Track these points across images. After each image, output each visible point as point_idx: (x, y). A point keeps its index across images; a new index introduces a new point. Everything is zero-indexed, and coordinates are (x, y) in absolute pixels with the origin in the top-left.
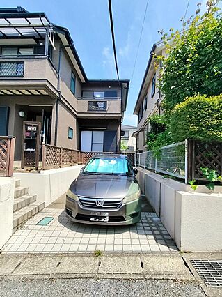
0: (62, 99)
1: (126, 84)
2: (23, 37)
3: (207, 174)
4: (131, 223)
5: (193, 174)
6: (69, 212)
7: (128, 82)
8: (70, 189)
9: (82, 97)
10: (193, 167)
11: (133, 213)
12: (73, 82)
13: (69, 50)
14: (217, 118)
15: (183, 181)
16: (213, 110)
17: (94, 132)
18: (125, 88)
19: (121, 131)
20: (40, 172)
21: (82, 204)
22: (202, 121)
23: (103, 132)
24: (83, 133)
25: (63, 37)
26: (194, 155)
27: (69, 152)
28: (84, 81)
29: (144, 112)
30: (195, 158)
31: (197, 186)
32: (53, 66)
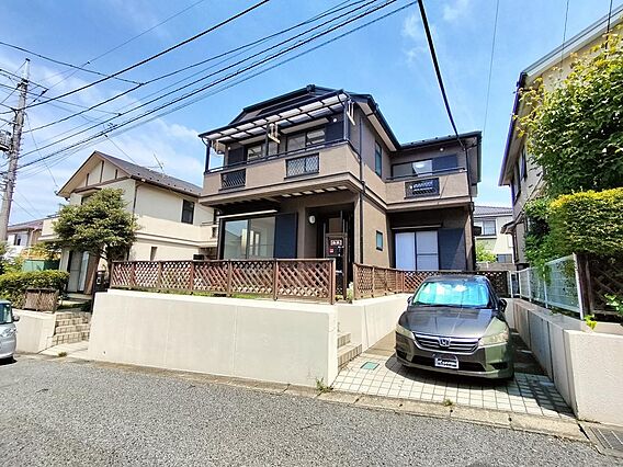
0: (367, 192)
1: (474, 140)
2: (313, 119)
3: (615, 304)
4: (497, 376)
5: (591, 304)
6: (401, 354)
7: (478, 136)
8: (400, 323)
9: (392, 178)
10: (590, 294)
11: (497, 361)
12: (378, 158)
13: (373, 119)
14: (617, 221)
15: (577, 315)
16: (608, 211)
17: (419, 234)
18: (473, 146)
19: (473, 227)
20: (351, 302)
21: (420, 343)
22: (589, 228)
23: (436, 233)
24: (399, 238)
25: (364, 106)
26: (588, 276)
27: (382, 273)
28: (394, 149)
29: (522, 182)
30: (592, 280)
31: (598, 324)
32: (354, 150)
